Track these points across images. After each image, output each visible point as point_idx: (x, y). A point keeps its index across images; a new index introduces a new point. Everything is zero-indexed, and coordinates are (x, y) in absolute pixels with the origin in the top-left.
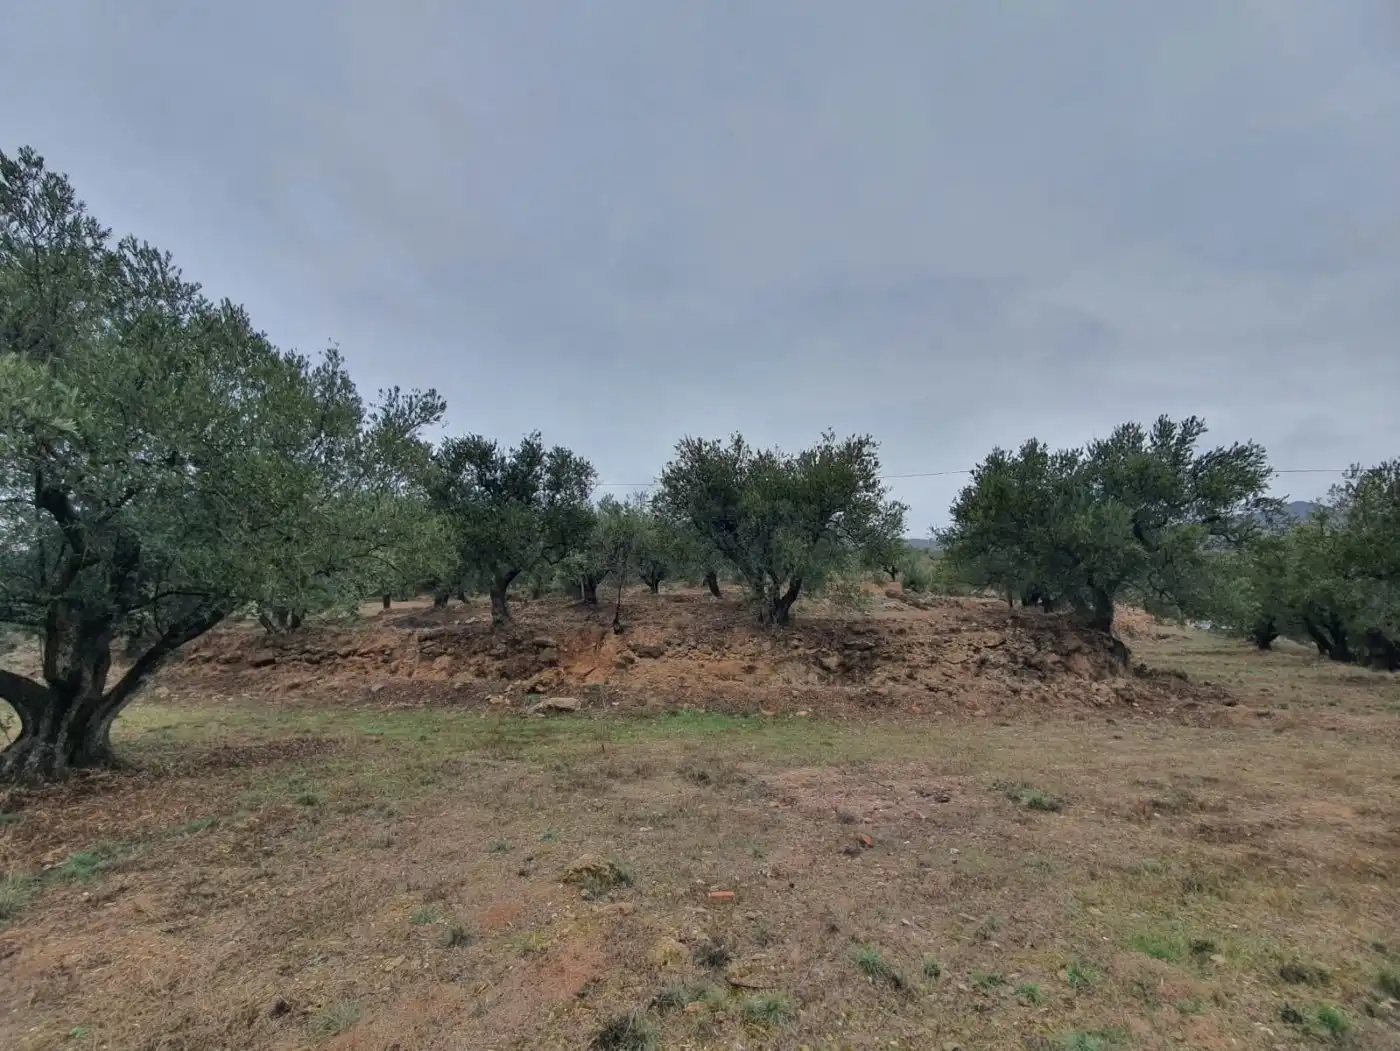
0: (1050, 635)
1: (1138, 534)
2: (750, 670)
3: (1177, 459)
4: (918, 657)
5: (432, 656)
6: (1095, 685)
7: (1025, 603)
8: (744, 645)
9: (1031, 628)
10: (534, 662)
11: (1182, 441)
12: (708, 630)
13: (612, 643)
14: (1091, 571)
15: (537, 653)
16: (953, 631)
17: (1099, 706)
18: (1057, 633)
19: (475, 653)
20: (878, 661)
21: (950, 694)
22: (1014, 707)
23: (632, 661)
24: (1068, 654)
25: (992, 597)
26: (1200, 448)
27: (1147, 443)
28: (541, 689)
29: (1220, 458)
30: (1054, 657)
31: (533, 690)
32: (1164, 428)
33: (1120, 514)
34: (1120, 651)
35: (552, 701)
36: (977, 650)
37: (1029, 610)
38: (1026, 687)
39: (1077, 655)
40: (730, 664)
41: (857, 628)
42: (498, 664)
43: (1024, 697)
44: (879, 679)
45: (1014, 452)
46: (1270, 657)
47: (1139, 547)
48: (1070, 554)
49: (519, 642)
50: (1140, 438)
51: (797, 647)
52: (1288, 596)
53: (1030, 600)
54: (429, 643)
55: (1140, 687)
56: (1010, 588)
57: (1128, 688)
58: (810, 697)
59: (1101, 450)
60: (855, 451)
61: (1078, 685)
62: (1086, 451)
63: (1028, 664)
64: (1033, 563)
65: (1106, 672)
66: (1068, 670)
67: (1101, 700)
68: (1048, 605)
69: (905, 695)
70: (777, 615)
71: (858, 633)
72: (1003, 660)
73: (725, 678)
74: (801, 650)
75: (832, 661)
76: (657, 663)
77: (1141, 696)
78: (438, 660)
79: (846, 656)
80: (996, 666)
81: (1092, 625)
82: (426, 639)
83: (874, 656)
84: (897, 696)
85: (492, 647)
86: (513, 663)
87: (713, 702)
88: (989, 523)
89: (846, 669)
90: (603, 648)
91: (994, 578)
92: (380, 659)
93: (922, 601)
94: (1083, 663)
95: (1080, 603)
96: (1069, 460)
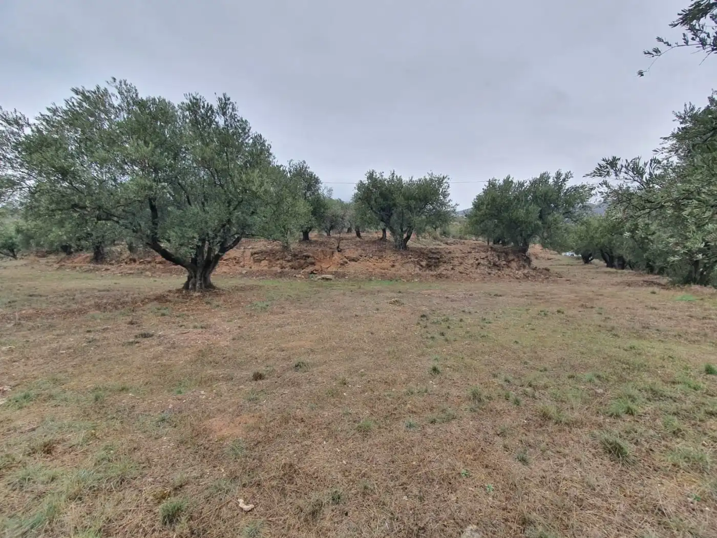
0: (504, 254)
1: (541, 217)
2: (393, 266)
3: (560, 187)
4: (456, 262)
5: (259, 261)
6: (517, 272)
7: (494, 243)
8: (390, 256)
9: (497, 252)
10: (305, 263)
11: (564, 180)
12: (376, 251)
13: (337, 256)
14: (521, 231)
15: (305, 259)
16: (469, 252)
17: (517, 278)
18: (507, 254)
19: (278, 259)
20: (441, 263)
21: (467, 274)
22: (489, 279)
23: (347, 263)
24: (509, 262)
25: (481, 240)
26: (569, 184)
27: (551, 181)
28: (315, 272)
29: (576, 189)
30: (504, 262)
31: (312, 273)
32: (559, 175)
33: (535, 209)
34: (528, 260)
35: (323, 276)
36: (477, 260)
37: (496, 245)
38: (493, 272)
39: (512, 262)
40: (386, 264)
41: (433, 251)
42: (290, 264)
43: (492, 275)
44: (441, 269)
45: (500, 181)
46: (587, 266)
47: (540, 223)
48: (516, 224)
49: (297, 255)
50: (549, 178)
51: (411, 258)
52: (596, 241)
53: (496, 242)
54: (256, 255)
55: (532, 273)
56: (489, 236)
57: (528, 273)
58: (418, 275)
59: (534, 183)
60: (440, 181)
61: (511, 272)
62: (528, 182)
63: (495, 265)
64: (502, 227)
65: (522, 268)
66: (508, 267)
67: (518, 277)
68: (504, 243)
69: (451, 275)
70: (402, 246)
71: (433, 253)
72: (486, 263)
73: (384, 269)
74: (412, 259)
75: (424, 263)
76: (356, 263)
77: (532, 276)
78: (263, 262)
79: (429, 262)
80: (483, 265)
81: (519, 251)
82: (255, 253)
83: (439, 262)
84: (449, 275)
85: (286, 257)
86: (296, 264)
87: (383, 277)
88: (487, 211)
89: (429, 266)
90: (333, 258)
91: (484, 232)
92: (234, 262)
93: (449, 242)
94: (514, 265)
95: (516, 242)
96: (521, 185)
